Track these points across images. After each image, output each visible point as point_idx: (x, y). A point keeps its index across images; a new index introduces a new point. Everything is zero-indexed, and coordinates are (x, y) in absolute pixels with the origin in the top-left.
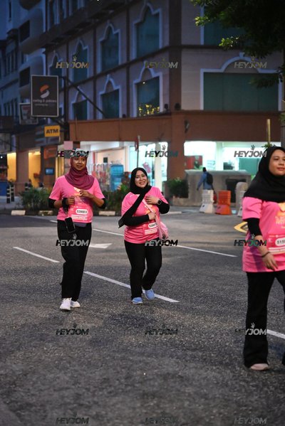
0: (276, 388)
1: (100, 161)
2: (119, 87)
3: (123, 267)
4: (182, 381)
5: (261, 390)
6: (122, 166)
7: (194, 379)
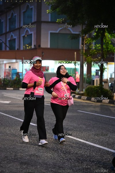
0: (75, 160)
1: (7, 67)
2: (16, 37)
3: (15, 111)
4: (37, 157)
5: (69, 161)
6: (16, 70)
7: (42, 157)
